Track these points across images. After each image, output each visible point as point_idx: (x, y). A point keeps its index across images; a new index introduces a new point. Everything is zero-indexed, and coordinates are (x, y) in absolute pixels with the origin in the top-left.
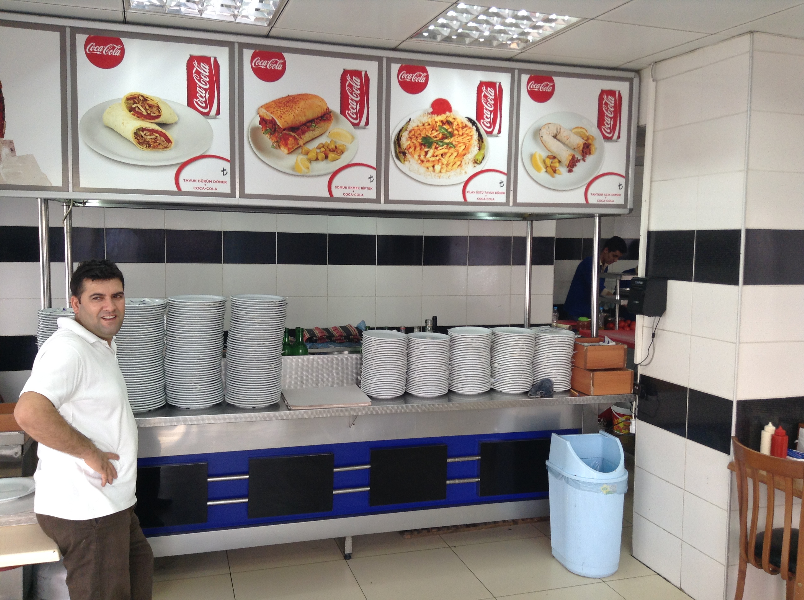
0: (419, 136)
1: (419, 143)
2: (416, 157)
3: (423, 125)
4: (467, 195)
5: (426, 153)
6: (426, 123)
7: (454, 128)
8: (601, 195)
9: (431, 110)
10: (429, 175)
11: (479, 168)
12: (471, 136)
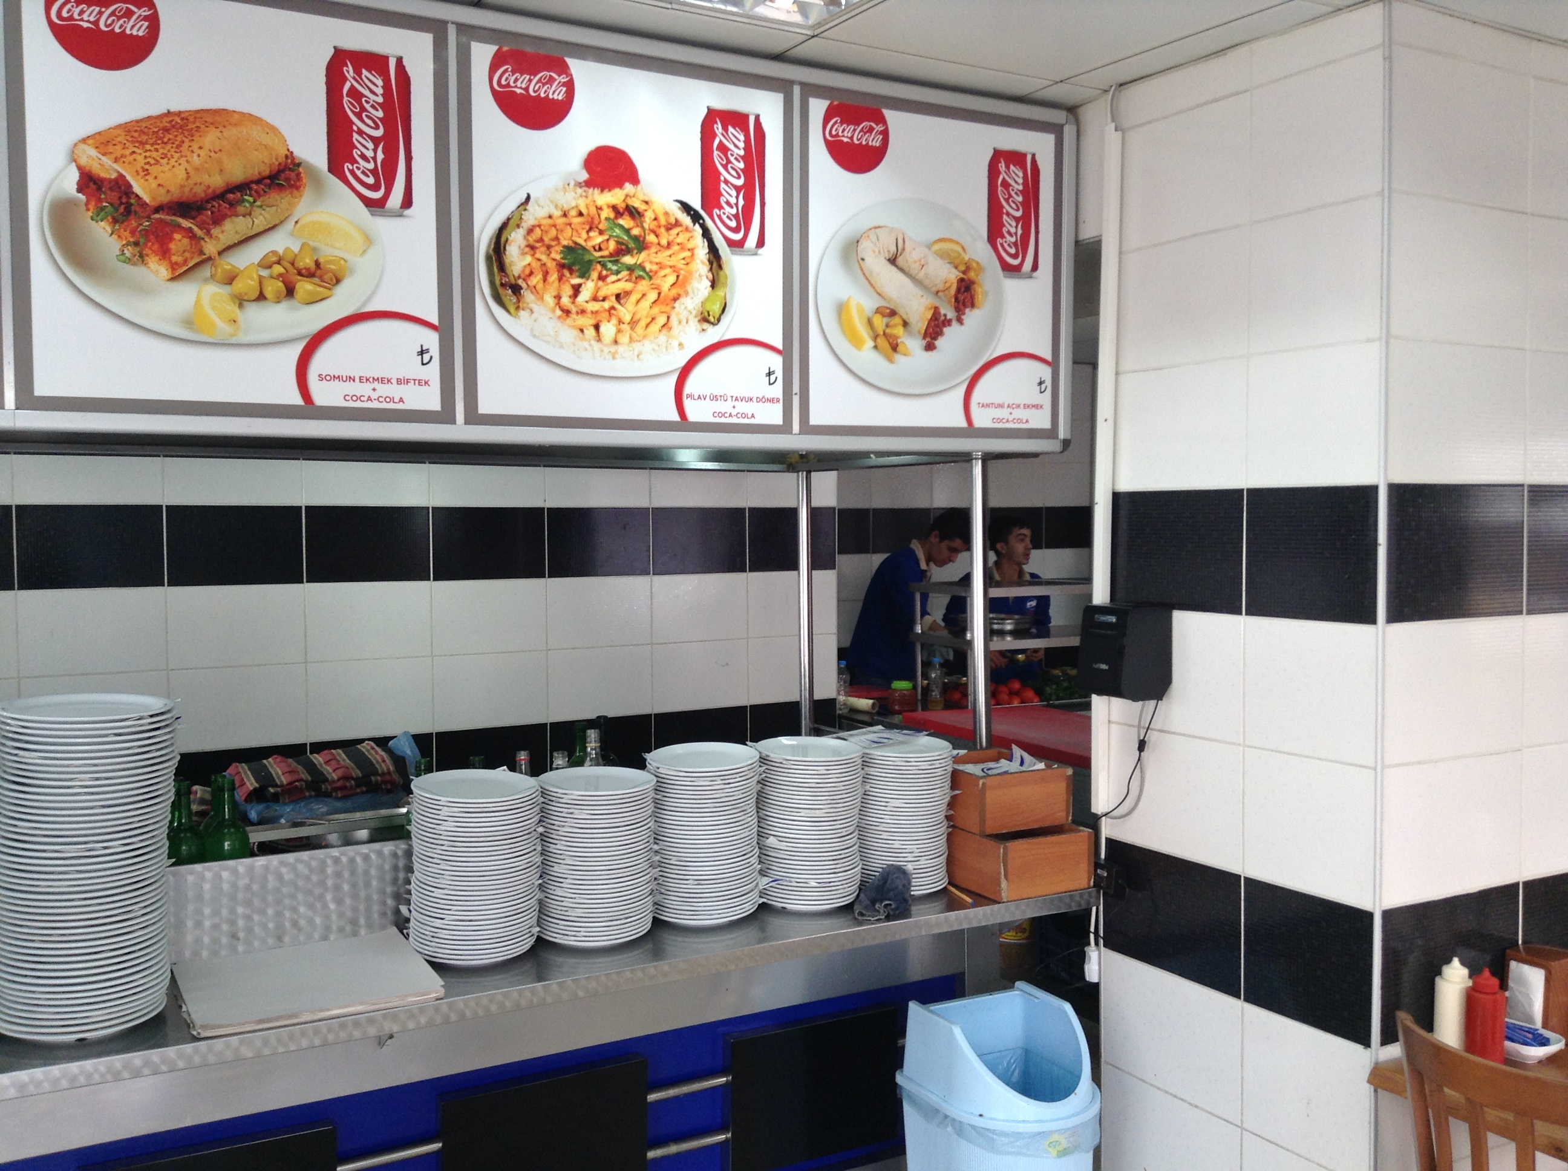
0: (553, 243)
1: (554, 263)
2: (549, 300)
3: (565, 215)
4: (688, 404)
5: (577, 290)
6: (573, 208)
7: (646, 226)
8: (1001, 406)
9: (584, 176)
10: (586, 350)
11: (714, 335)
12: (691, 250)
